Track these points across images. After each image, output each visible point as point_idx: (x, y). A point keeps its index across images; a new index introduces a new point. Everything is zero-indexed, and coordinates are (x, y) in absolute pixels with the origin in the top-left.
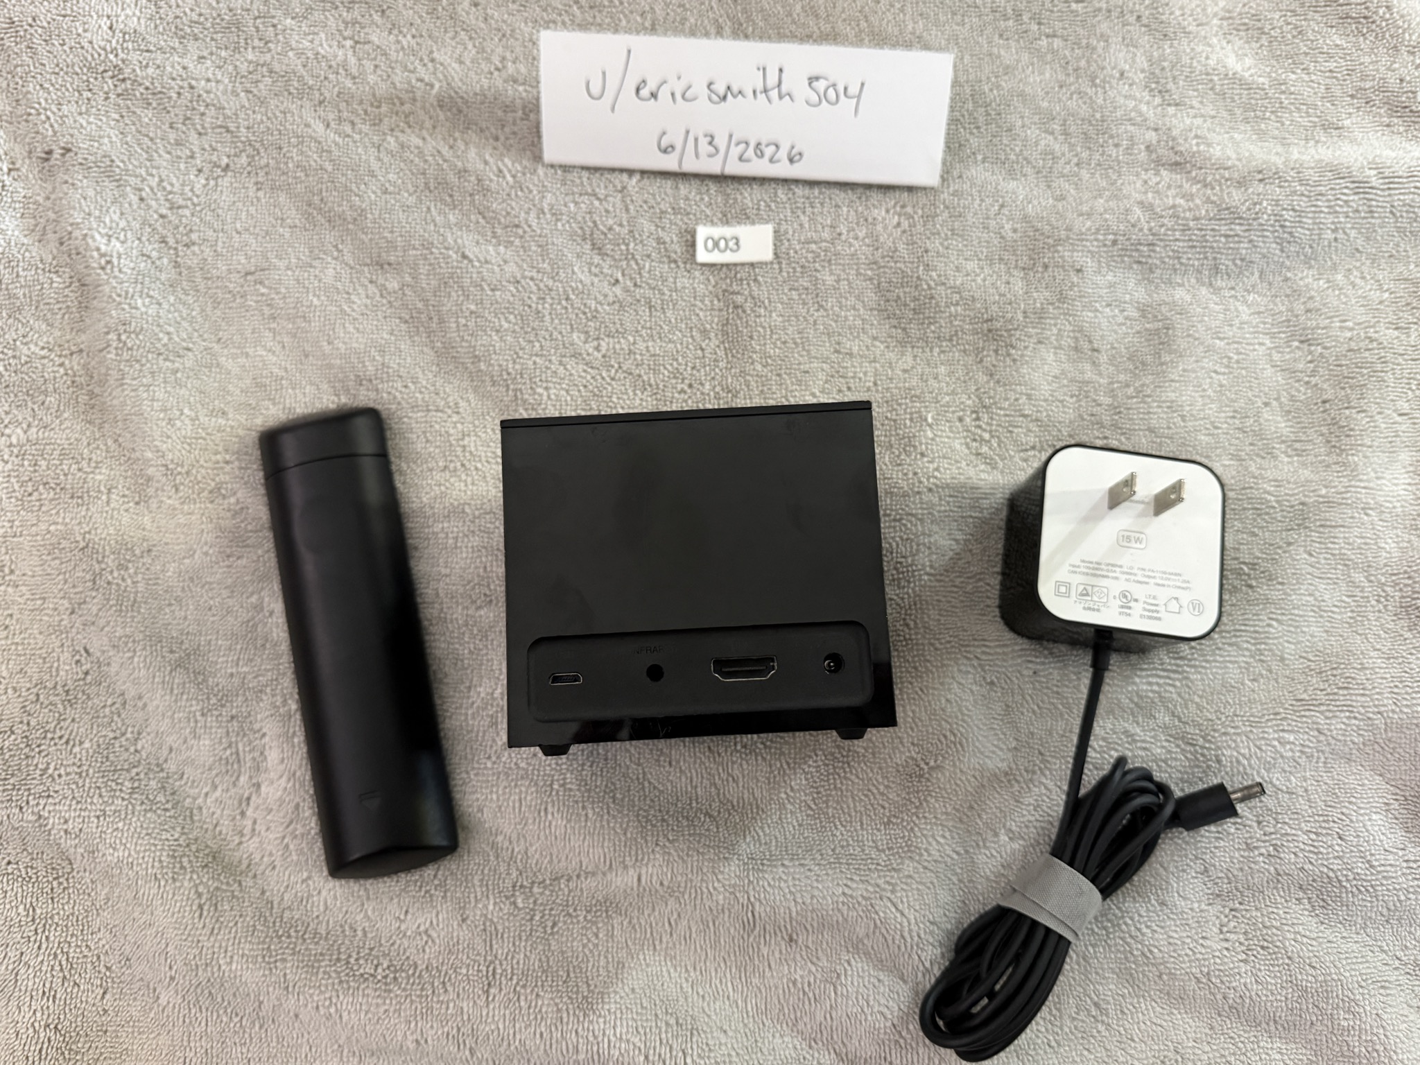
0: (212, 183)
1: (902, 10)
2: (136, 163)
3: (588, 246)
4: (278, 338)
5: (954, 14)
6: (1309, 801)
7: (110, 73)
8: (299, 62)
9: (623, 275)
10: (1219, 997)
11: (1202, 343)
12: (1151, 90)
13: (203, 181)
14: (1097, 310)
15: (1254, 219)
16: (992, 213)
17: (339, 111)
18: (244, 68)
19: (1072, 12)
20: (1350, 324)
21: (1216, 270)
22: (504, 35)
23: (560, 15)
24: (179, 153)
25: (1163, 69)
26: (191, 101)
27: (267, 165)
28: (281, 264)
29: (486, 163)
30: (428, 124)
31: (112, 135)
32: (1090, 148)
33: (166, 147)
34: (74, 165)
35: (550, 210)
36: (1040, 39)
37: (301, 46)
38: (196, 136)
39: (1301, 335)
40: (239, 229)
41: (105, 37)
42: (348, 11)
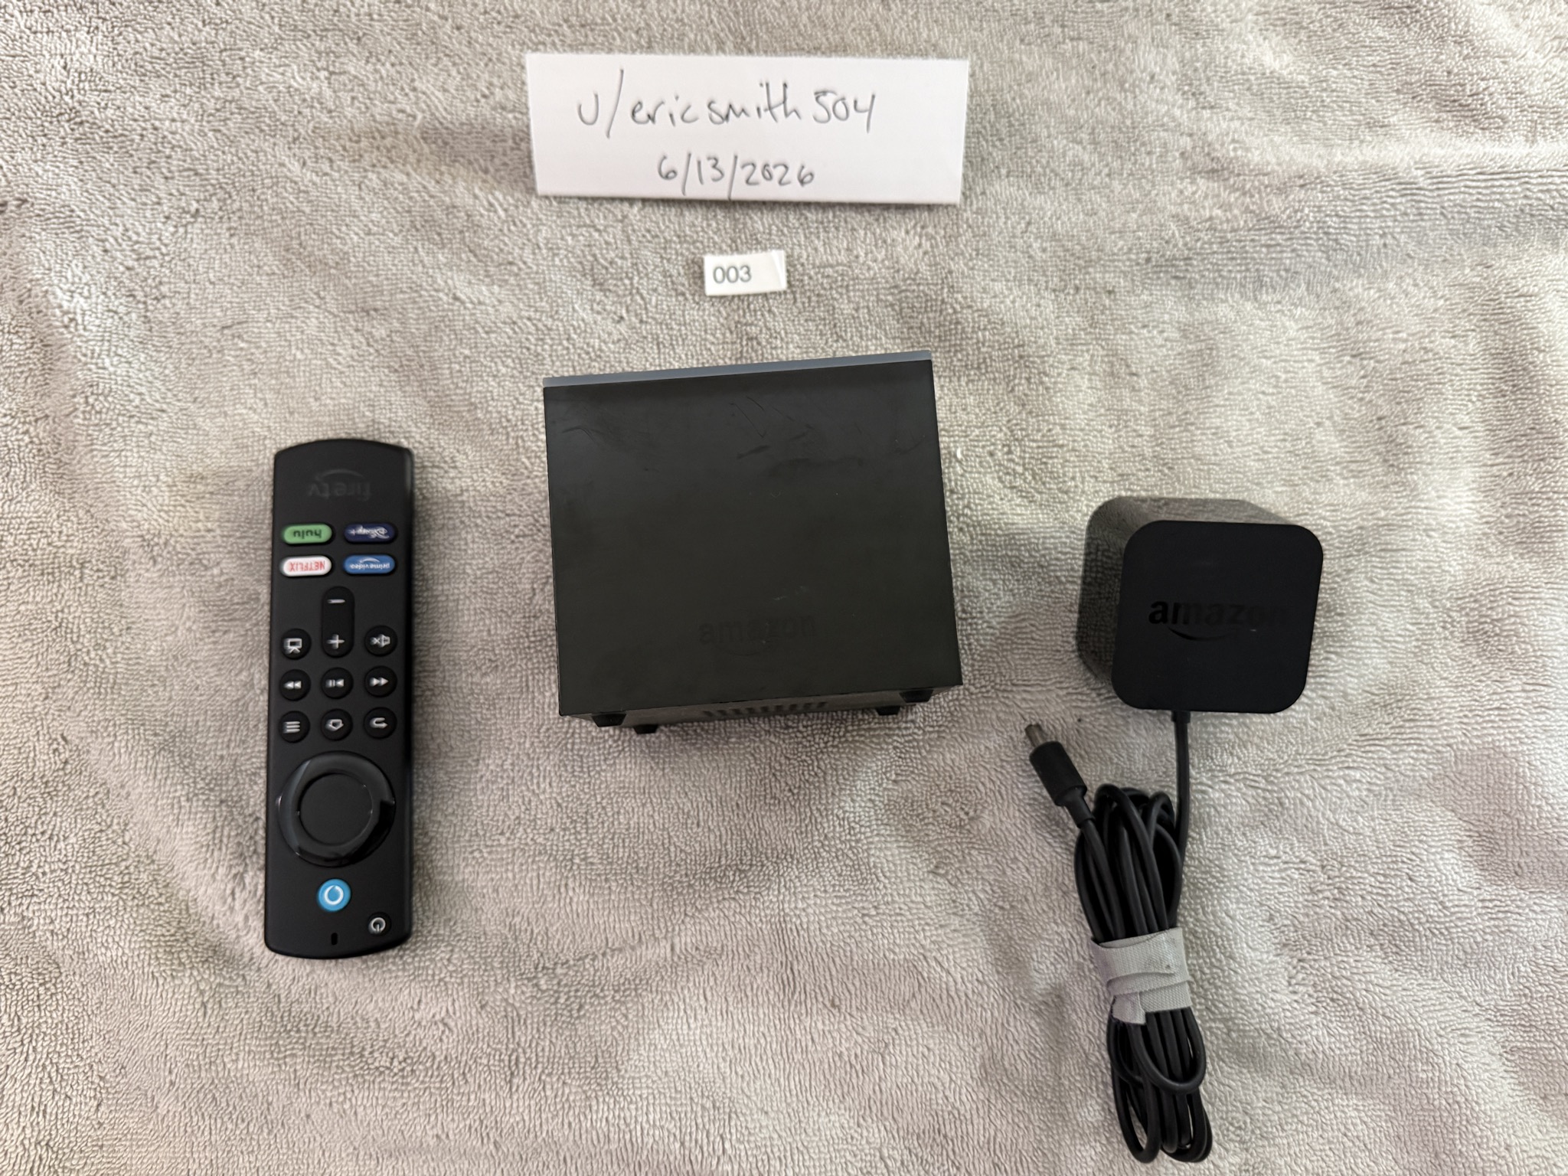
0: (181, 230)
1: (915, 17)
2: (98, 212)
3: (589, 282)
4: (259, 395)
5: (971, 19)
6: (1377, 841)
7: (67, 116)
8: (270, 97)
9: (628, 311)
10: (1291, 1053)
11: (1248, 364)
12: (1184, 93)
13: (172, 229)
14: (1131, 332)
15: (1296, 227)
16: (1018, 232)
17: (316, 148)
18: (211, 105)
19: (1097, 12)
20: (1404, 335)
21: (1260, 284)
22: (490, 60)
23: (549, 35)
24: (144, 199)
25: (1196, 70)
26: (155, 144)
27: (240, 209)
28: (260, 316)
29: (476, 197)
30: (412, 158)
31: (71, 183)
32: (1121, 157)
33: (129, 194)
34: (30, 217)
35: (546, 245)
36: (1064, 42)
37: (271, 79)
38: (163, 181)
39: (1352, 349)
40: (213, 279)
41: (59, 77)
42: (321, 40)
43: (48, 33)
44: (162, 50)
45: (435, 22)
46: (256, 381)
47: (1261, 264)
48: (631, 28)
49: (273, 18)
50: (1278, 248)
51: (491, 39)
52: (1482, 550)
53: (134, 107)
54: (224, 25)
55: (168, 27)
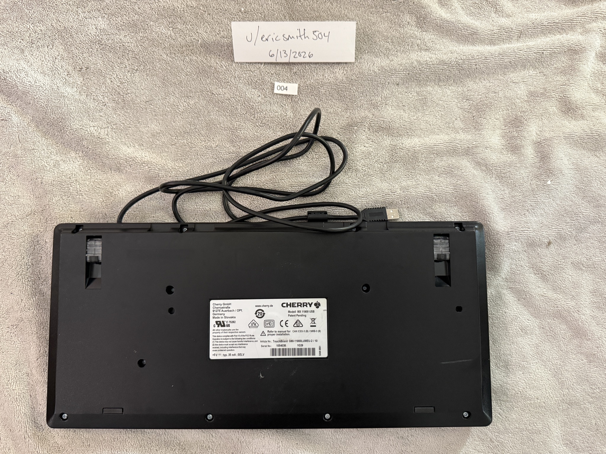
0: (133, 75)
2: (109, 71)
4: (158, 122)
7: (98, 43)
8: (156, 35)
9: (261, 94)
11: (436, 103)
12: (418, 27)
13: (130, 74)
15: (450, 63)
17: (170, 50)
18: (139, 38)
19: (392, 4)
20: (481, 94)
21: (440, 80)
22: (219, 23)
23: (235, 15)
24: (122, 66)
25: (421, 20)
26: (124, 50)
27: (150, 68)
28: (157, 99)
29: (217, 63)
30: (198, 53)
31: (100, 62)
32: (400, 46)
33: (117, 65)
34: (90, 73)
35: (238, 76)
36: (383, 13)
37: (156, 30)
38: (127, 61)
39: (466, 98)
40: (143, 88)
41: (95, 31)
42: (170, 18)
43: (90, 18)
44: (124, 23)
45: (202, 13)
46: (156, 117)
47: (440, 75)
48: (259, 12)
49: (155, 12)
50: (445, 70)
51: (219, 17)
52: (502, 153)
53: (117, 39)
54: (141, 15)
55: (125, 16)
